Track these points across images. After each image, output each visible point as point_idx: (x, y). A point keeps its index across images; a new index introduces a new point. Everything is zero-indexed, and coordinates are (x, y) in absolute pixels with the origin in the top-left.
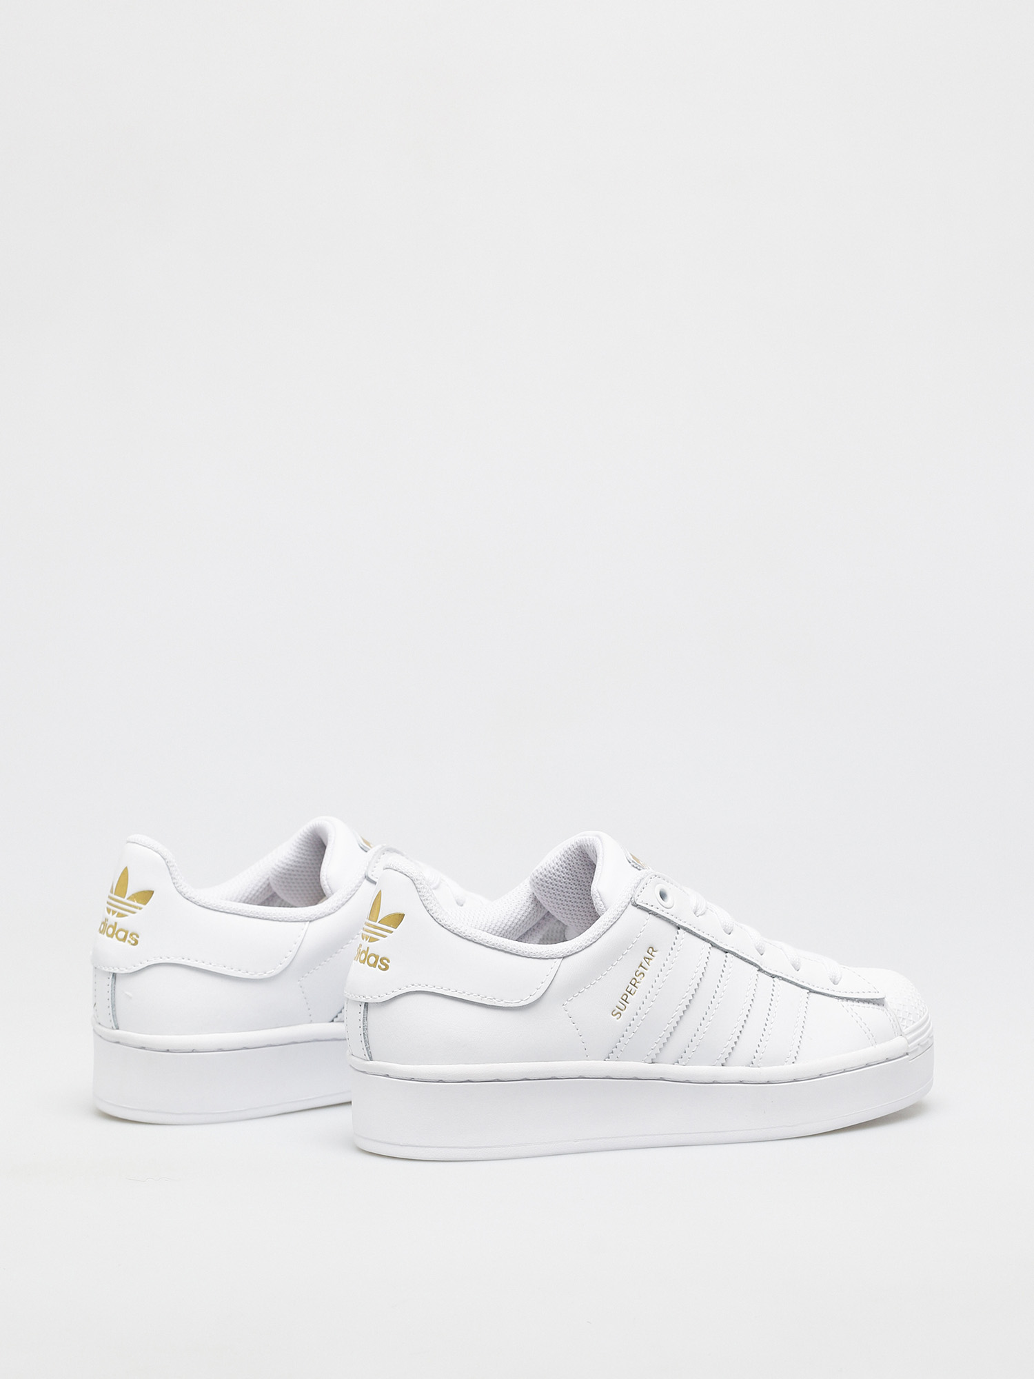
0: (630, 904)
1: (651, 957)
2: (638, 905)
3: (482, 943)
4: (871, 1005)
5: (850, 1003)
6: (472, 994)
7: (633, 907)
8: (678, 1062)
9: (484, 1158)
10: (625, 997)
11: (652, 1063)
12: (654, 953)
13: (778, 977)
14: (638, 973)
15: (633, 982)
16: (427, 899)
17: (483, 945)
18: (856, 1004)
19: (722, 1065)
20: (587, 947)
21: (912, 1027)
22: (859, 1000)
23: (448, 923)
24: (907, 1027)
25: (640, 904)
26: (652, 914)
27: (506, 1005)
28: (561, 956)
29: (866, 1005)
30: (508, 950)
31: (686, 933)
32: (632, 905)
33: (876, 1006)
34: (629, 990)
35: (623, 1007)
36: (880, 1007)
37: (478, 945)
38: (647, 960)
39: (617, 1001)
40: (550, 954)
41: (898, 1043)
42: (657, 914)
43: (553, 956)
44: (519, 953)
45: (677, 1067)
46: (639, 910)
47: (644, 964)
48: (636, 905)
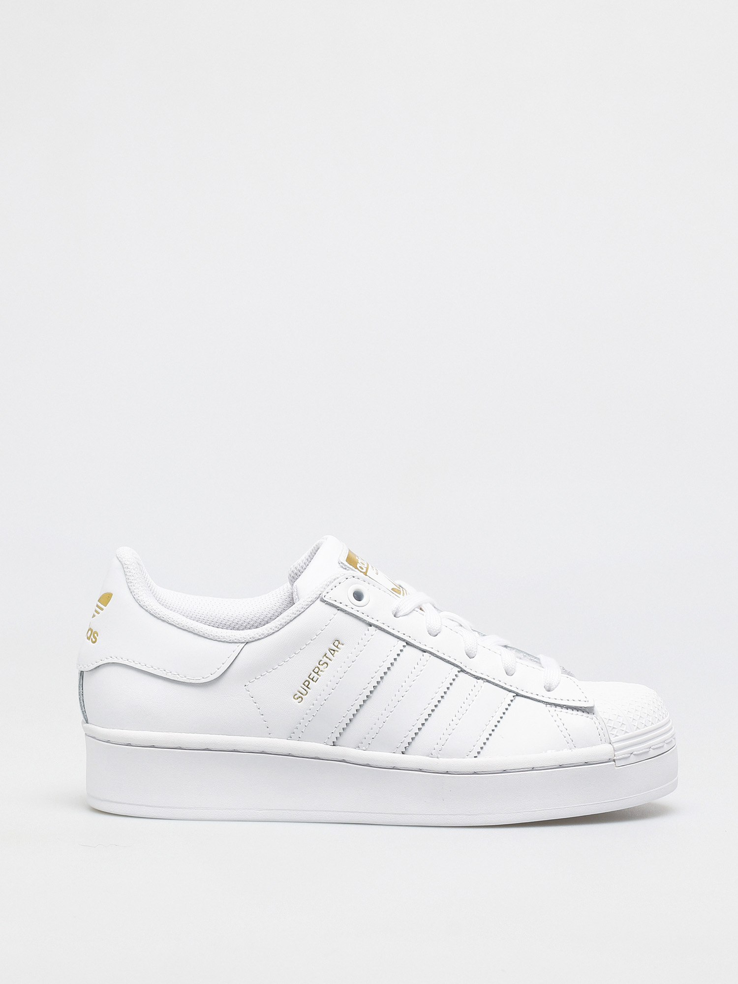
0: (319, 599)
1: (335, 648)
2: (325, 601)
3: (175, 624)
4: (580, 713)
5: (558, 709)
6: (159, 669)
7: (321, 602)
8: (359, 747)
9: (167, 817)
10: (307, 683)
11: (334, 745)
12: (340, 646)
13: (483, 679)
14: (321, 663)
15: (316, 670)
16: (131, 582)
17: (175, 626)
18: (564, 710)
19: (403, 754)
20: (269, 635)
21: (621, 736)
22: (568, 707)
23: (146, 604)
24: (616, 736)
25: (327, 600)
26: (341, 610)
27: (188, 681)
28: (243, 641)
29: (575, 712)
30: (196, 632)
31: (378, 631)
32: (321, 601)
33: (585, 714)
34: (311, 677)
35: (305, 692)
36: (590, 716)
37: (170, 626)
38: (332, 652)
39: (298, 686)
40: (233, 638)
41: (603, 750)
42: (346, 611)
43: (235, 641)
44: (206, 635)
45: (357, 751)
46: (327, 606)
47: (329, 655)
48: (323, 601)
